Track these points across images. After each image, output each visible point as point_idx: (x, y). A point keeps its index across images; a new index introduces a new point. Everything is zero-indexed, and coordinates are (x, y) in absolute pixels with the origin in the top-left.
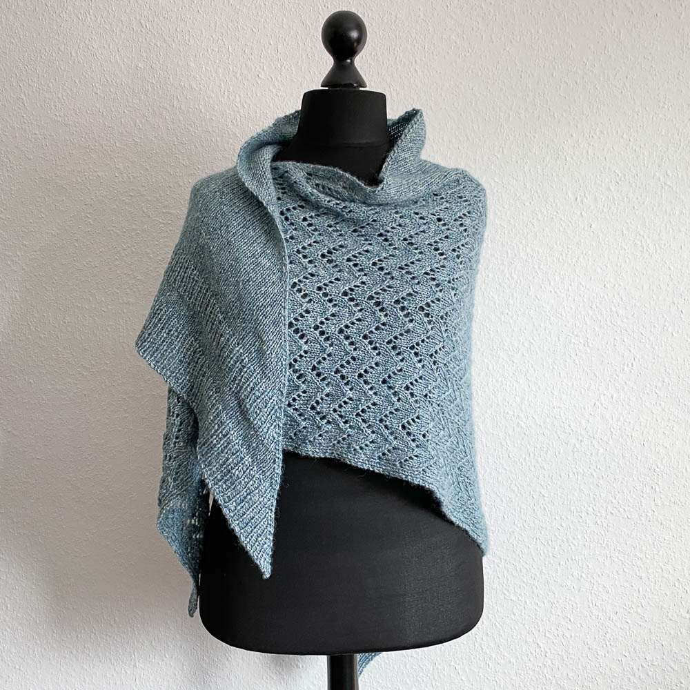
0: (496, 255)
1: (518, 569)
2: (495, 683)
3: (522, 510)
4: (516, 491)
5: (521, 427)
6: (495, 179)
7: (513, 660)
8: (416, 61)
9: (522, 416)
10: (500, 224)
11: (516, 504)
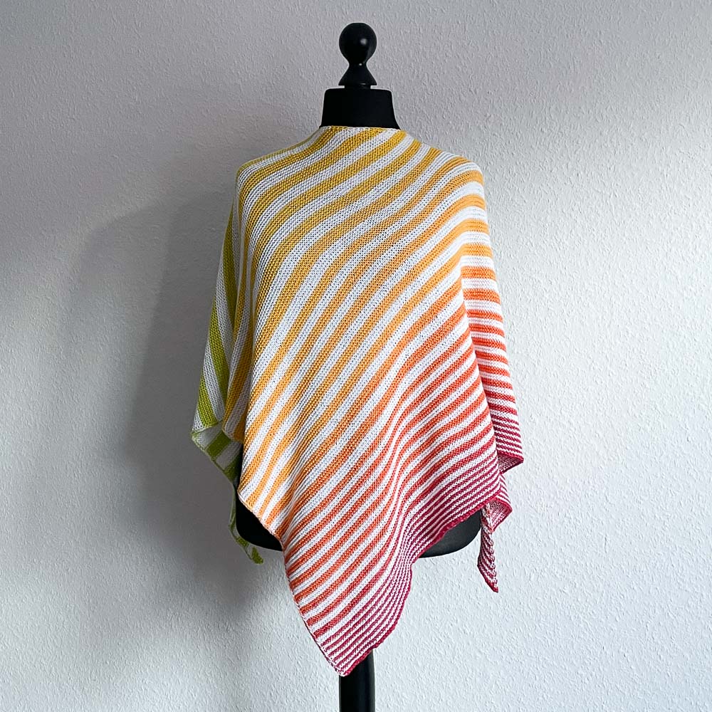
0: (679, 229)
1: (695, 560)
2: (666, 676)
3: (700, 498)
4: (694, 476)
5: (702, 410)
6: (681, 148)
7: (687, 655)
8: (600, 33)
9: (704, 398)
10: (686, 196)
11: (695, 491)
